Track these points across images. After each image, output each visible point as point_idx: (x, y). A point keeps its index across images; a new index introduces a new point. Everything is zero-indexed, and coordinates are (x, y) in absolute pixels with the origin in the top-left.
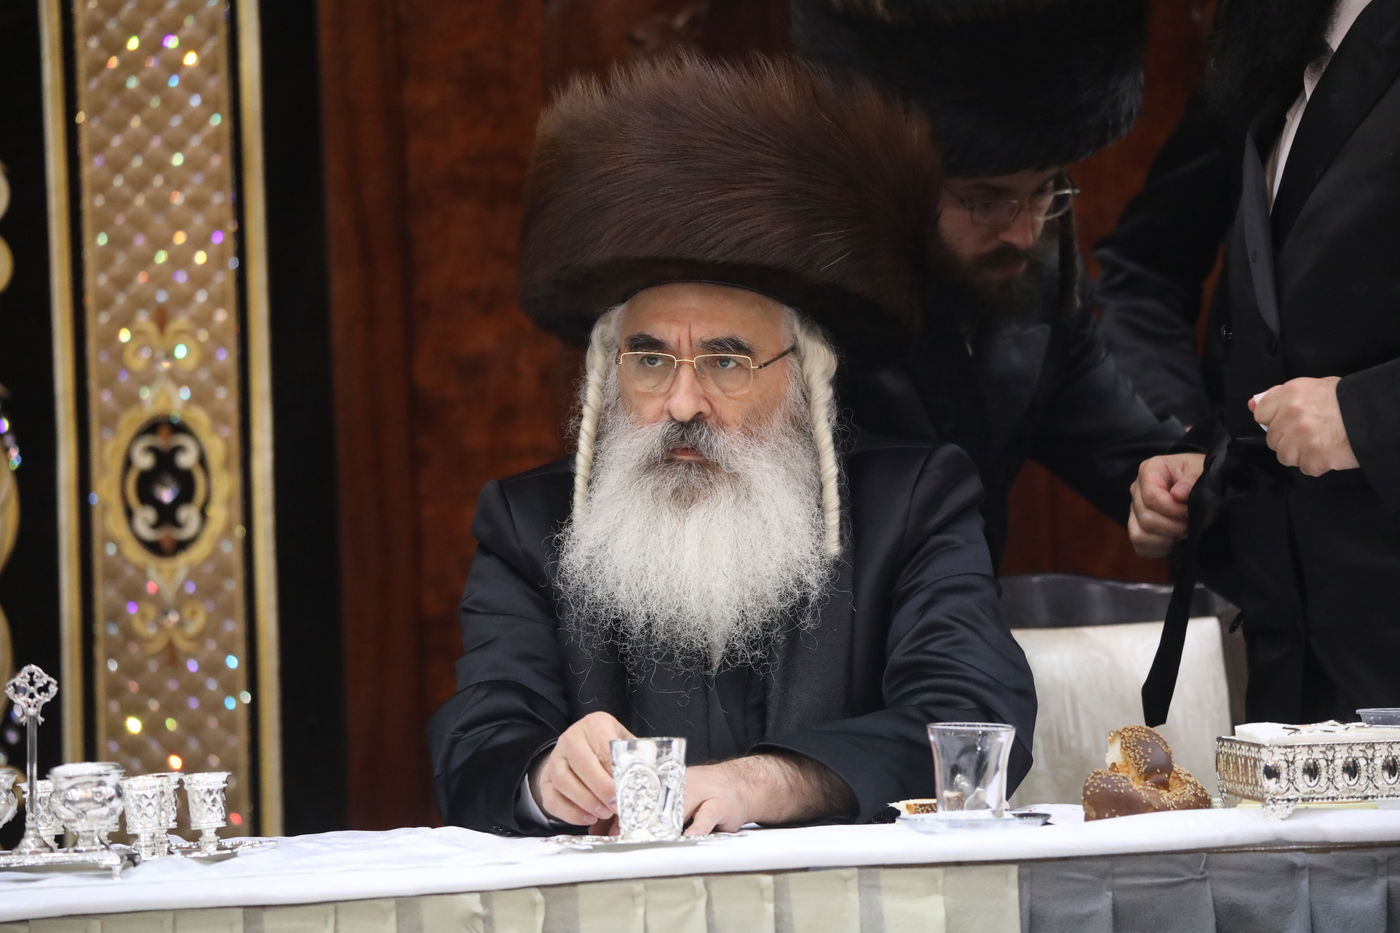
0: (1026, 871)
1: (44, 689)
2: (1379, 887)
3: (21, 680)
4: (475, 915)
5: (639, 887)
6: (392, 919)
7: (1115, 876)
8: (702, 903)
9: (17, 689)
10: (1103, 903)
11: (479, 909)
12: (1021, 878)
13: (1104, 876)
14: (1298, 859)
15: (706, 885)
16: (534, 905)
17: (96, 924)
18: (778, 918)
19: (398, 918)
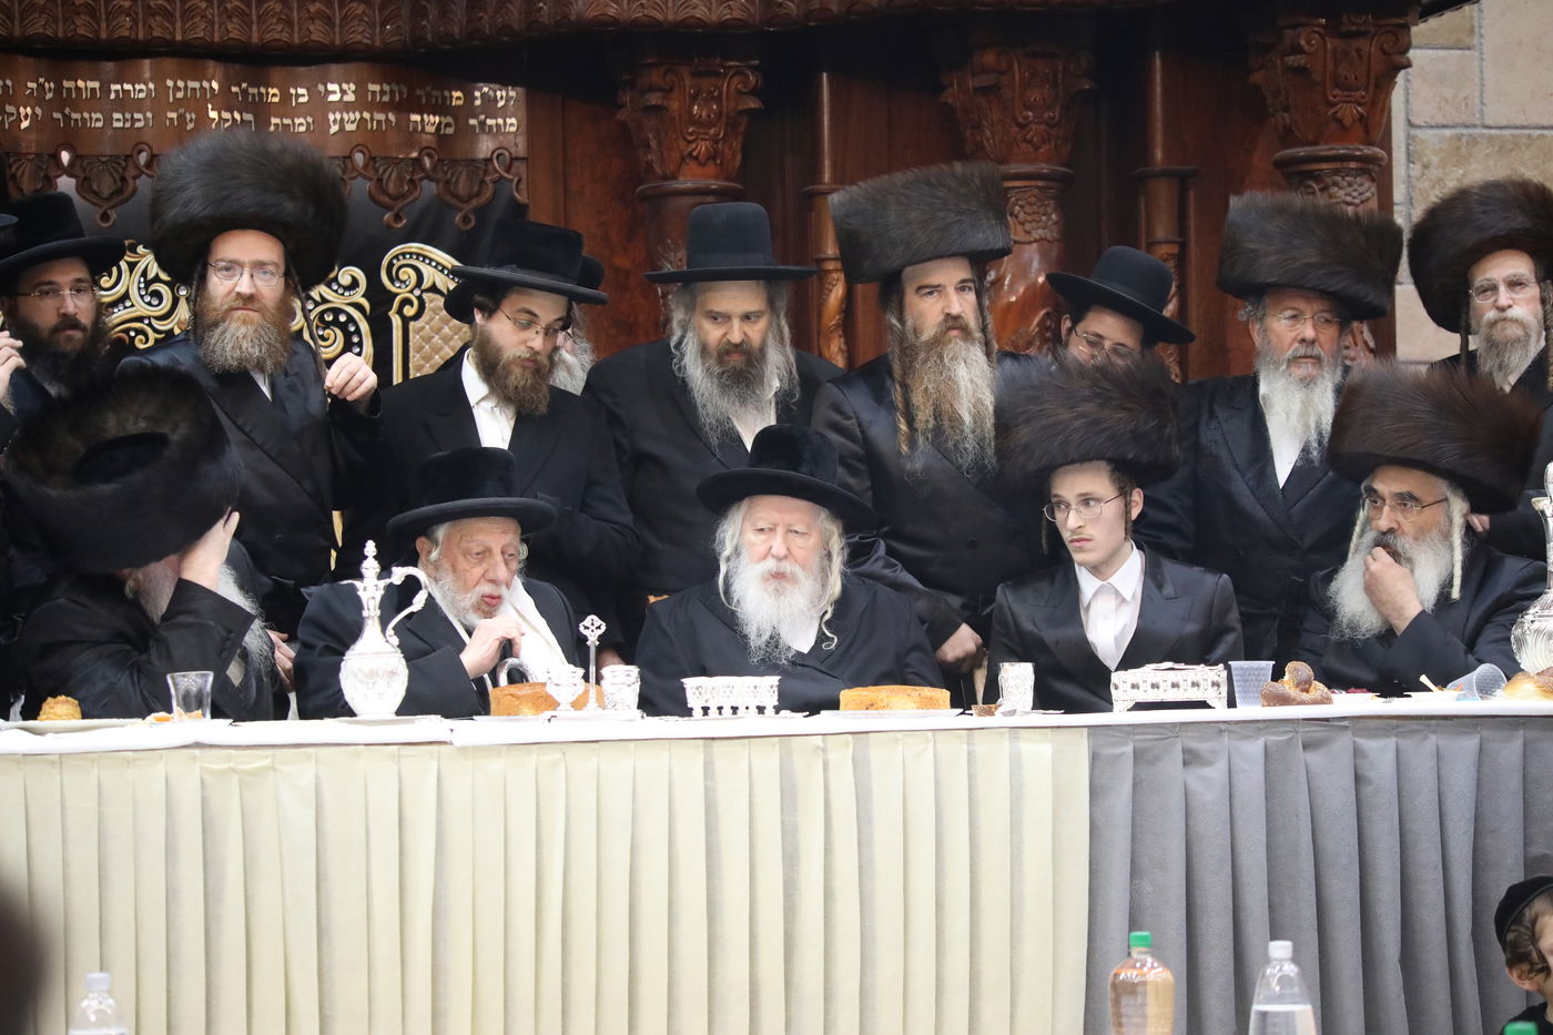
0: (1092, 731)
1: (599, 628)
2: (1263, 739)
3: (587, 622)
4: (818, 747)
5: (900, 735)
6: (777, 747)
7: (1134, 734)
8: (932, 744)
9: (586, 628)
10: (1129, 749)
11: (822, 745)
12: (1089, 735)
13: (1129, 734)
14: (1223, 727)
15: (934, 736)
16: (847, 743)
17: (632, 744)
18: (969, 753)
19: (780, 747)
